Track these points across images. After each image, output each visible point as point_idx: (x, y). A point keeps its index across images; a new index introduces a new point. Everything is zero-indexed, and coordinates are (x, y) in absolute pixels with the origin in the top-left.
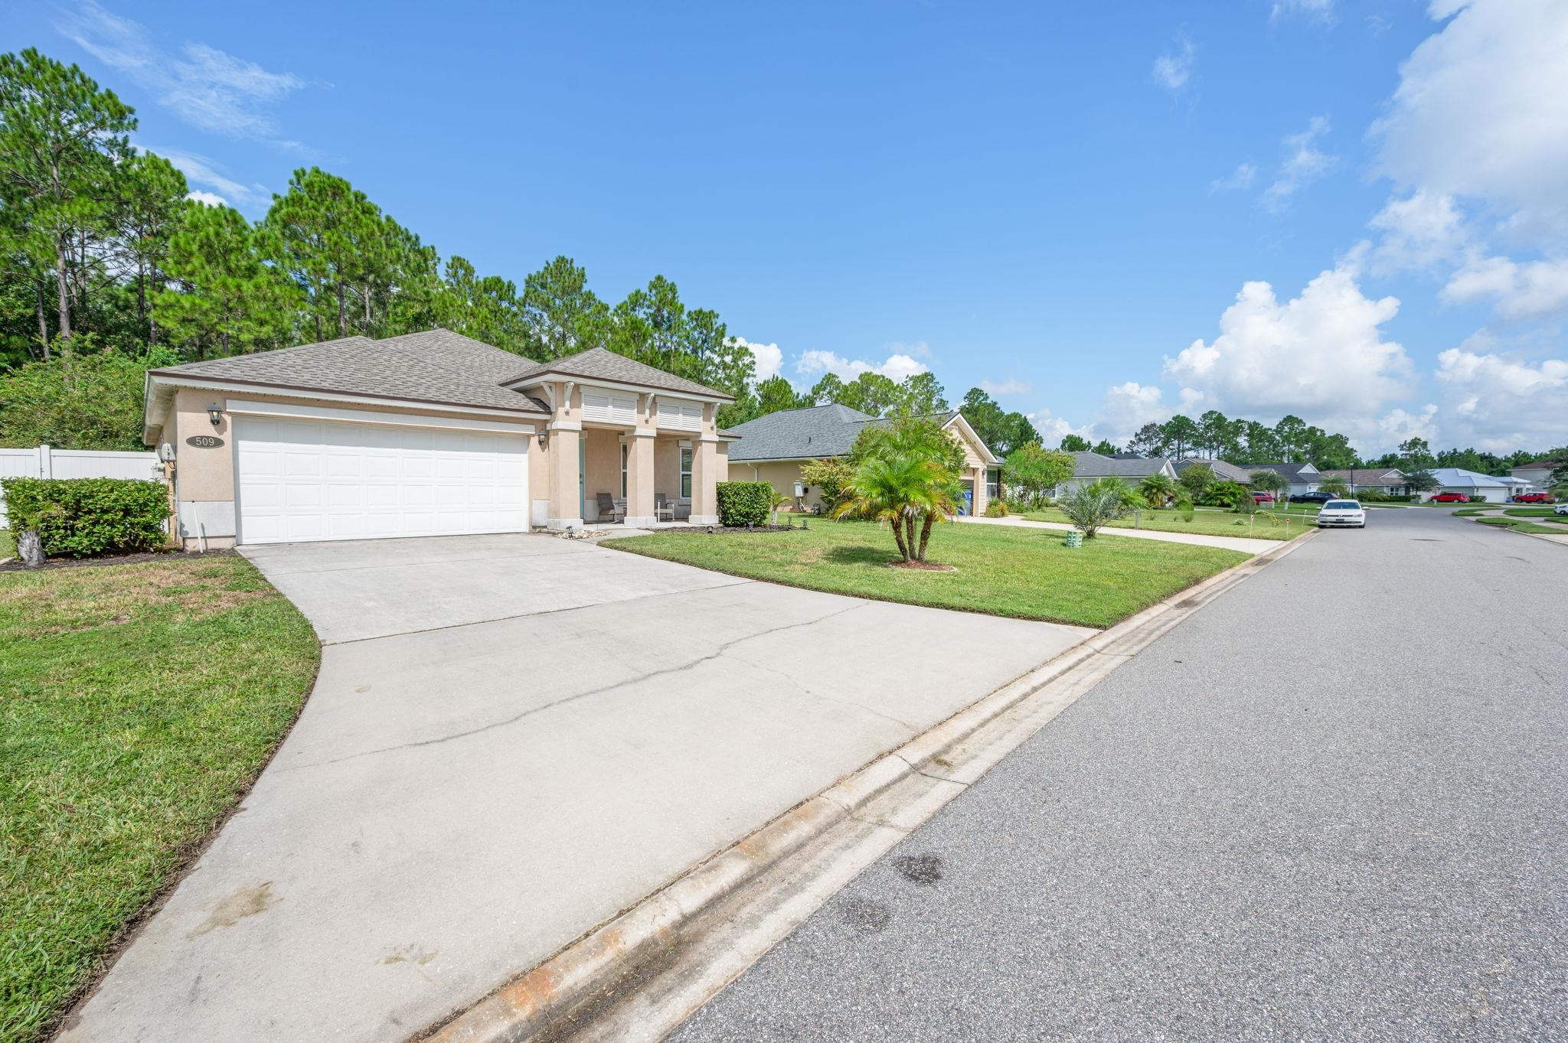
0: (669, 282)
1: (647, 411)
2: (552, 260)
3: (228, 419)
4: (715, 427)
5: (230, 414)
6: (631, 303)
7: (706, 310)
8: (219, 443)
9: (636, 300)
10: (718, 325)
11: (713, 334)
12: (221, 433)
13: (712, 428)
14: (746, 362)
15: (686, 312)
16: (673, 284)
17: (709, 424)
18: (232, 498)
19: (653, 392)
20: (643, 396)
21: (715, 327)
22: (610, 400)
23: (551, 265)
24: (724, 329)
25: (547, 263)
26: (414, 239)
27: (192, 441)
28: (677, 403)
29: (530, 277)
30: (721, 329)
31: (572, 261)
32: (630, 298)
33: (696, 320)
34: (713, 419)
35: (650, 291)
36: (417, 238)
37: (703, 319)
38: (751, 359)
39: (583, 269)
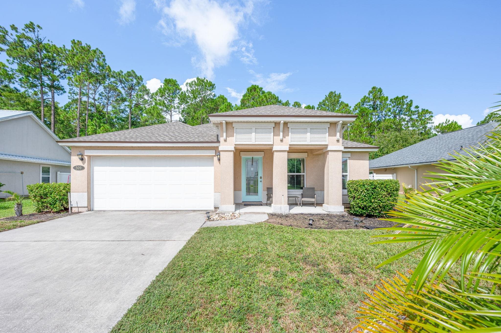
0: (379, 88)
1: (281, 134)
2: (327, 94)
3: (86, 158)
4: (341, 140)
5: (86, 156)
6: (362, 102)
7: (400, 96)
8: (83, 168)
9: (364, 100)
10: (408, 101)
11: (405, 106)
12: (84, 164)
13: (338, 141)
14: (427, 117)
15: (389, 100)
16: (380, 88)
17: (335, 139)
18: (86, 191)
19: (282, 120)
20: (277, 124)
21: (406, 103)
22: (254, 129)
23: (328, 97)
24: (411, 103)
25: (326, 96)
26: (277, 98)
27: (75, 168)
28: (305, 126)
29: (320, 103)
30: (409, 103)
31: (335, 92)
32: (361, 100)
33: (395, 102)
34: (338, 134)
35: (369, 95)
36: (278, 97)
37: (398, 101)
38: (430, 115)
39: (340, 93)
